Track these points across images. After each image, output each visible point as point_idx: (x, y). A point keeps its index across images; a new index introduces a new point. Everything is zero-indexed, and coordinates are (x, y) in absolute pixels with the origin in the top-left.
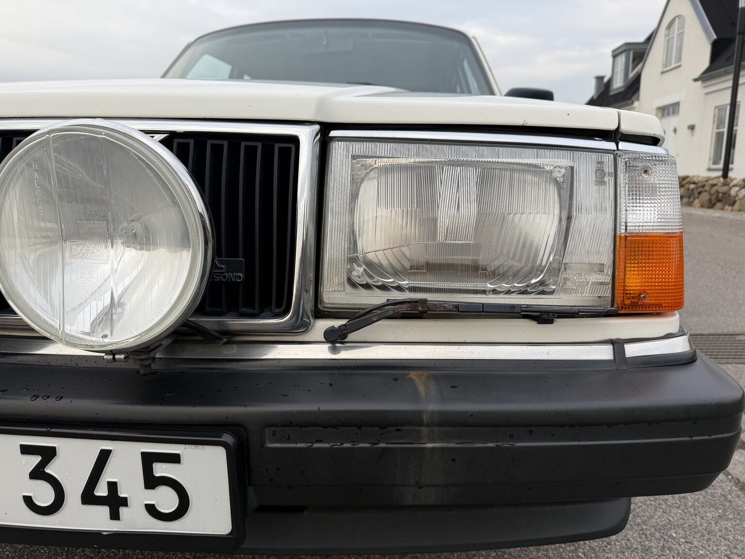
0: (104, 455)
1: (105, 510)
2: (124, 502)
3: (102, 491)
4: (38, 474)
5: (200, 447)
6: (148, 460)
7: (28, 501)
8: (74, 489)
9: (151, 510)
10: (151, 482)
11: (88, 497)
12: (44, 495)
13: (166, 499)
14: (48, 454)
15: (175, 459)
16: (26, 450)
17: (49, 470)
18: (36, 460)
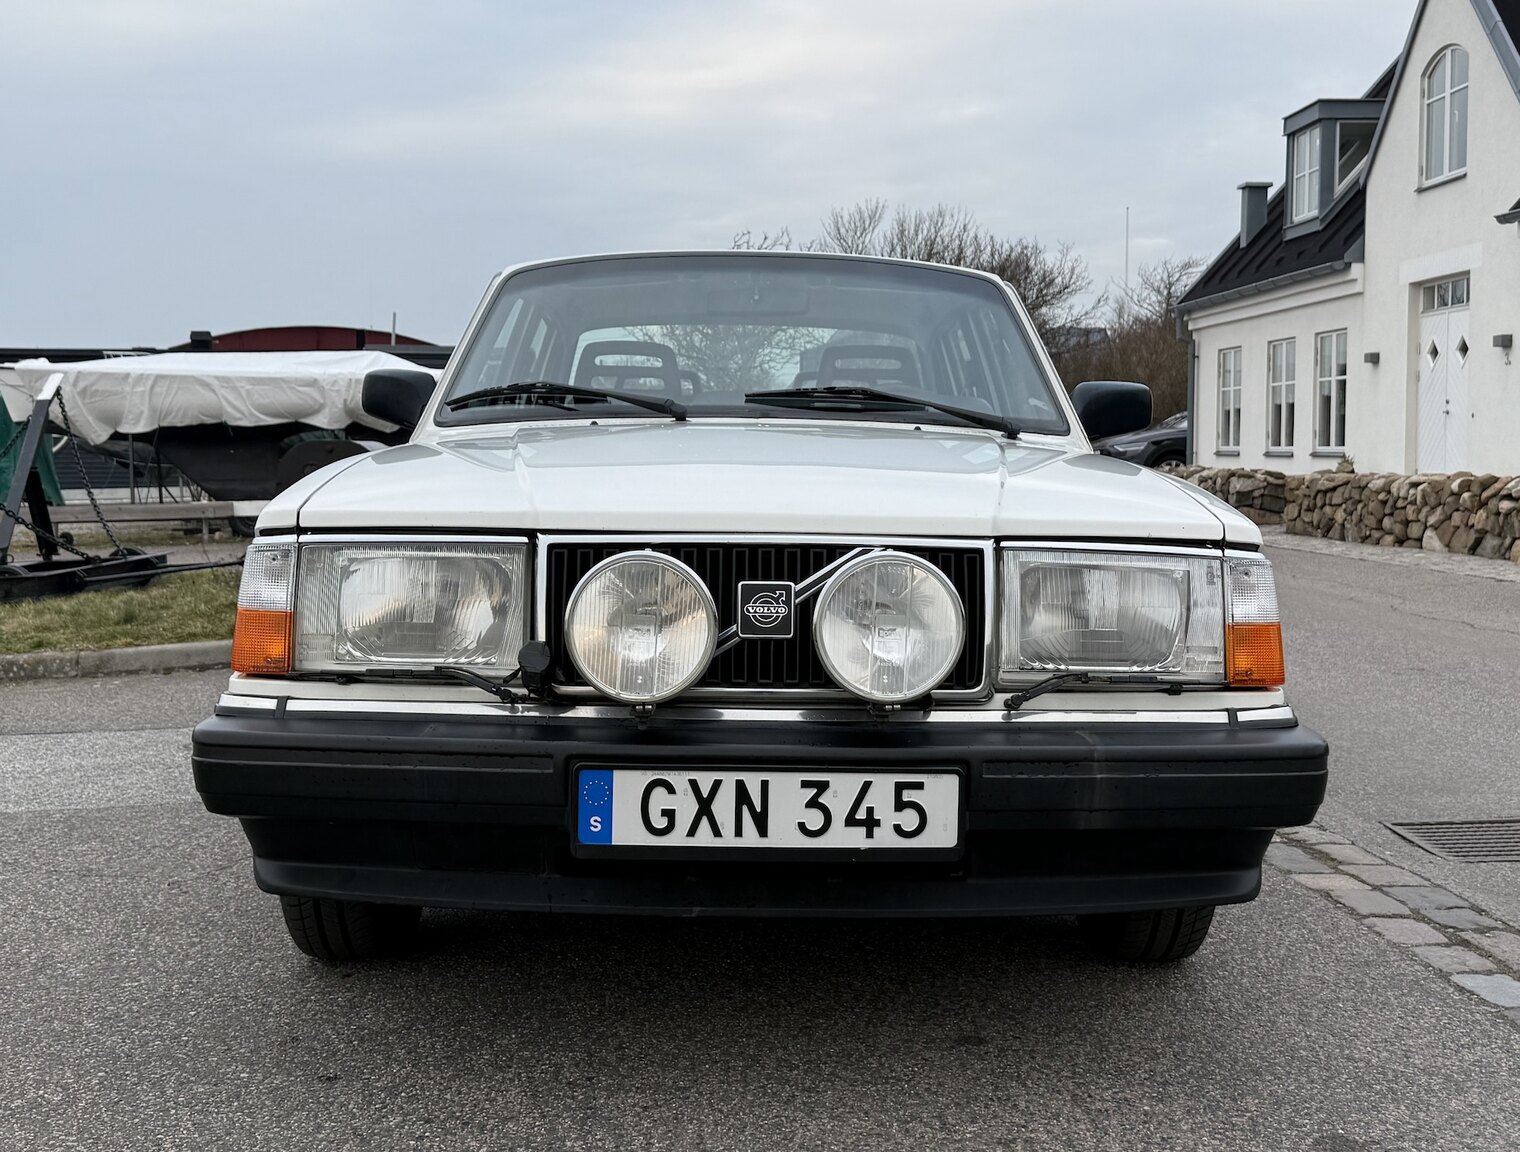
0: (867, 786)
1: (863, 830)
2: (877, 823)
3: (861, 815)
4: (813, 803)
5: (939, 775)
6: (900, 787)
7: (802, 826)
8: (839, 816)
9: (898, 829)
10: (900, 805)
11: (851, 821)
12: (815, 820)
13: (909, 821)
14: (822, 787)
15: (919, 786)
16: (805, 784)
17: (820, 800)
18: (812, 792)
